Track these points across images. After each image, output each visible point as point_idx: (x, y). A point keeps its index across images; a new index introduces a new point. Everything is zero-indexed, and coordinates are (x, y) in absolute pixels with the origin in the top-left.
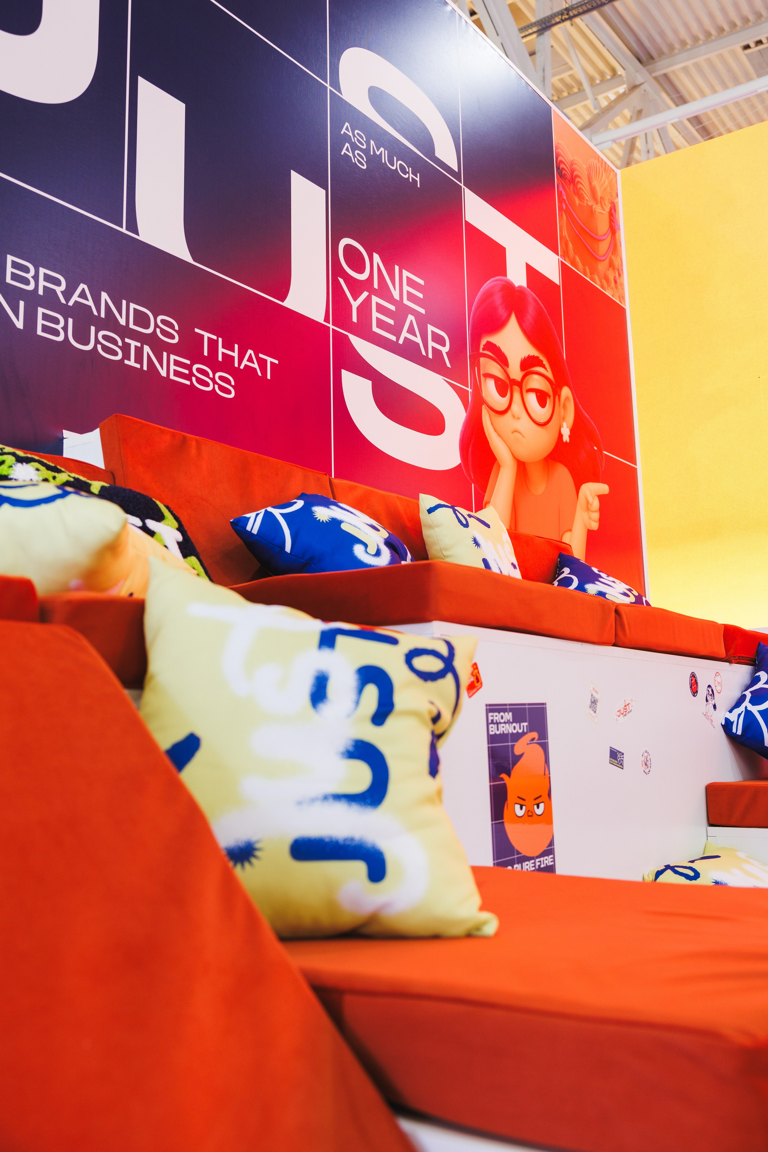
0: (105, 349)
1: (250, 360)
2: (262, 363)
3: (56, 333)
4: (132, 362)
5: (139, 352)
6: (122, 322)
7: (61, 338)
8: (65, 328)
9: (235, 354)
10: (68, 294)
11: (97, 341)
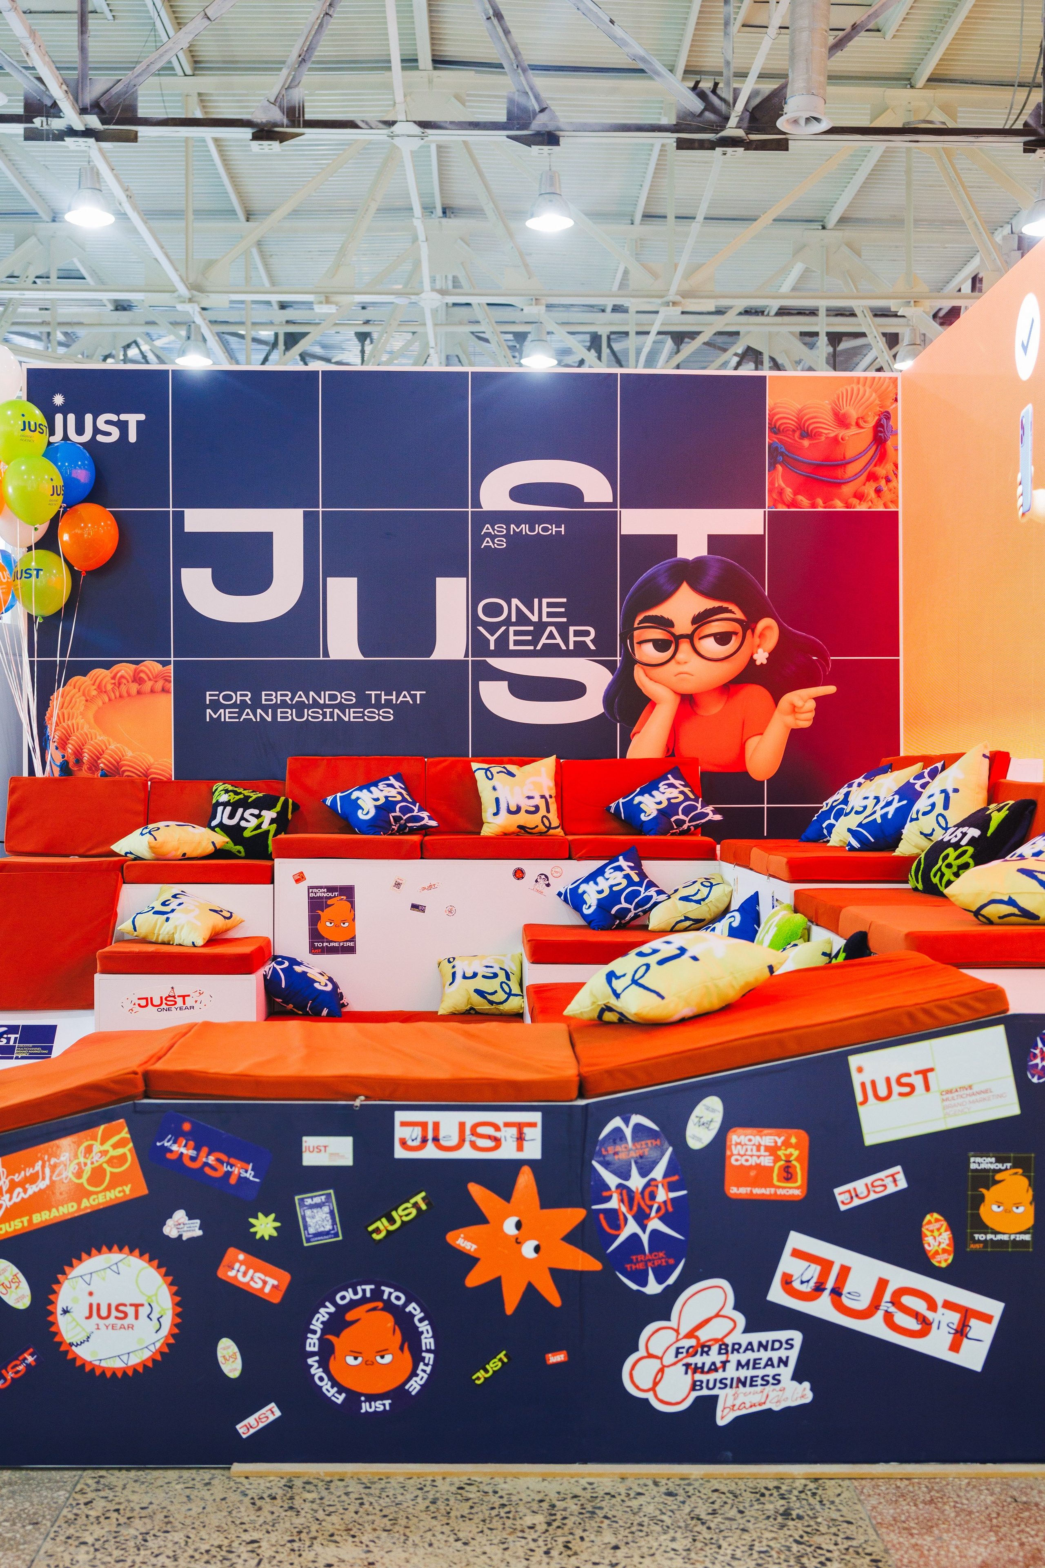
0: (313, 717)
1: (405, 696)
2: (414, 697)
3: (287, 718)
4: (328, 719)
5: (332, 714)
6: (322, 702)
7: (290, 719)
8: (292, 715)
9: (394, 697)
10: (292, 699)
11: (308, 715)
